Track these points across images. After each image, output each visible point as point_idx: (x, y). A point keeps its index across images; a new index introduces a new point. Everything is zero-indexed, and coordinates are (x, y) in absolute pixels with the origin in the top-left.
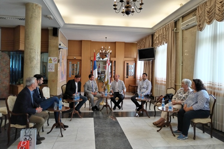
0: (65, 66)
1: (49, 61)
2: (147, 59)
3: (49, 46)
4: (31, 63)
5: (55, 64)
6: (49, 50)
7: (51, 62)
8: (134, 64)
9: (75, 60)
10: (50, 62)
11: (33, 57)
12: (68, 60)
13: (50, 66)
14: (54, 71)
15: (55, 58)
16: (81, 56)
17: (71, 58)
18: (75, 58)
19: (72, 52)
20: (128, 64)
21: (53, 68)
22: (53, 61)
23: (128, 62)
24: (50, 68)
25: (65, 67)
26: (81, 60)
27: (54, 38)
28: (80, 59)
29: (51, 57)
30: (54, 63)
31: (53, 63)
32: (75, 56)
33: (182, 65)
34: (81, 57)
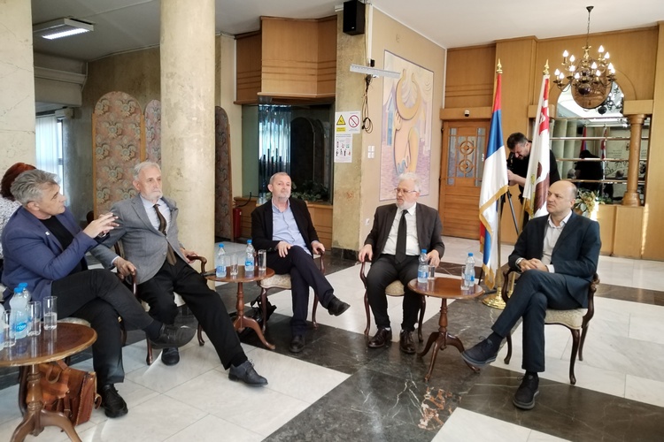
0: (422, 144)
1: (336, 127)
3: (338, 72)
4: (169, 127)
5: (354, 135)
6: (337, 86)
7: (343, 130)
9: (467, 120)
10: (340, 130)
11: (175, 104)
12: (447, 124)
13: (340, 145)
14: (349, 159)
15: (355, 113)
17: (454, 114)
18: (467, 112)
19: (463, 93)
21: (348, 152)
22: (347, 127)
24: (339, 151)
25: (427, 148)
26: (490, 120)
27: (353, 39)
28: (489, 116)
29: (342, 111)
30: (352, 133)
31: (347, 132)
32: (467, 107)
34: (489, 108)
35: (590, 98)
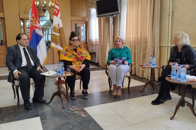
2: (108, 14)
8: (85, 25)
16: (4, 12)
20: (76, 25)
23: (76, 22)
26: (4, 18)
28: (2, 16)
33: (172, 16)
35: (40, 14)
